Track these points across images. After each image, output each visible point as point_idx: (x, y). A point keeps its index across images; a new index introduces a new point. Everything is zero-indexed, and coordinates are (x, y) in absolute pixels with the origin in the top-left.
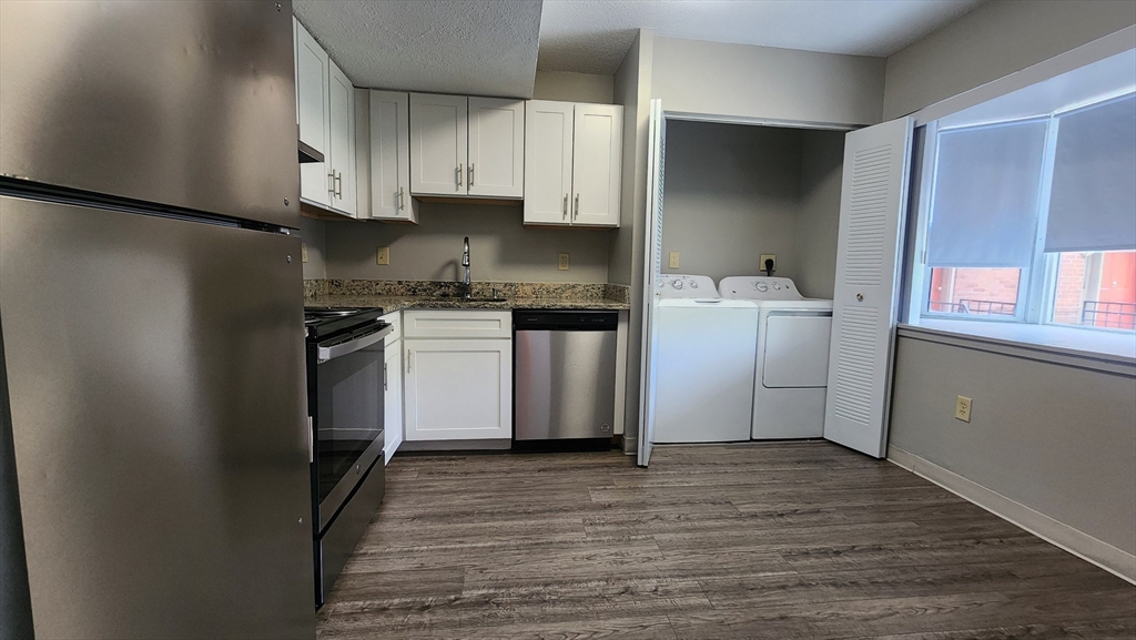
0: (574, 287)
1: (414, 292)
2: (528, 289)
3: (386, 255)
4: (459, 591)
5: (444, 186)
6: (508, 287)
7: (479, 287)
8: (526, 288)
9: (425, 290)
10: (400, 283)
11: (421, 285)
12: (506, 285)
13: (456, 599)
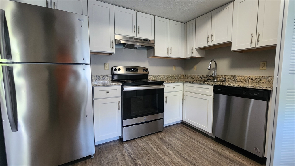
0: (268, 78)
1: (202, 78)
2: (242, 78)
3: (196, 67)
4: (138, 158)
5: (204, 44)
6: (233, 77)
7: (222, 77)
8: (241, 77)
9: (204, 78)
10: (198, 75)
11: (204, 76)
12: (232, 76)
13: (136, 160)
